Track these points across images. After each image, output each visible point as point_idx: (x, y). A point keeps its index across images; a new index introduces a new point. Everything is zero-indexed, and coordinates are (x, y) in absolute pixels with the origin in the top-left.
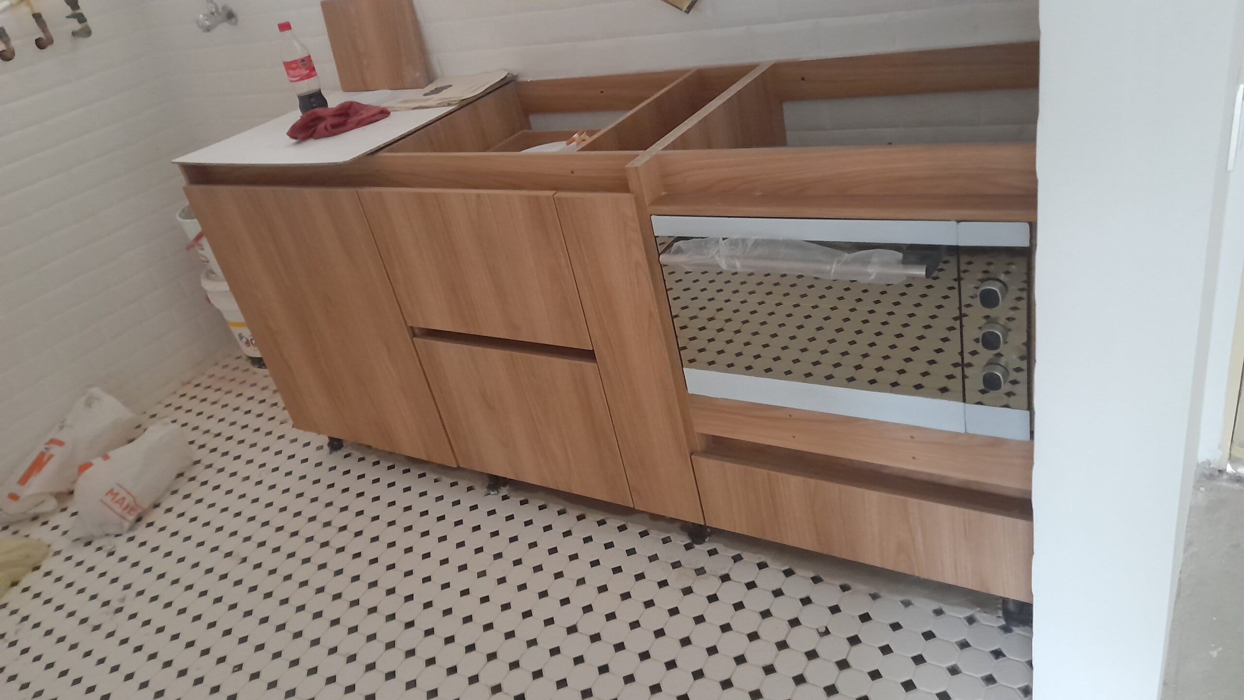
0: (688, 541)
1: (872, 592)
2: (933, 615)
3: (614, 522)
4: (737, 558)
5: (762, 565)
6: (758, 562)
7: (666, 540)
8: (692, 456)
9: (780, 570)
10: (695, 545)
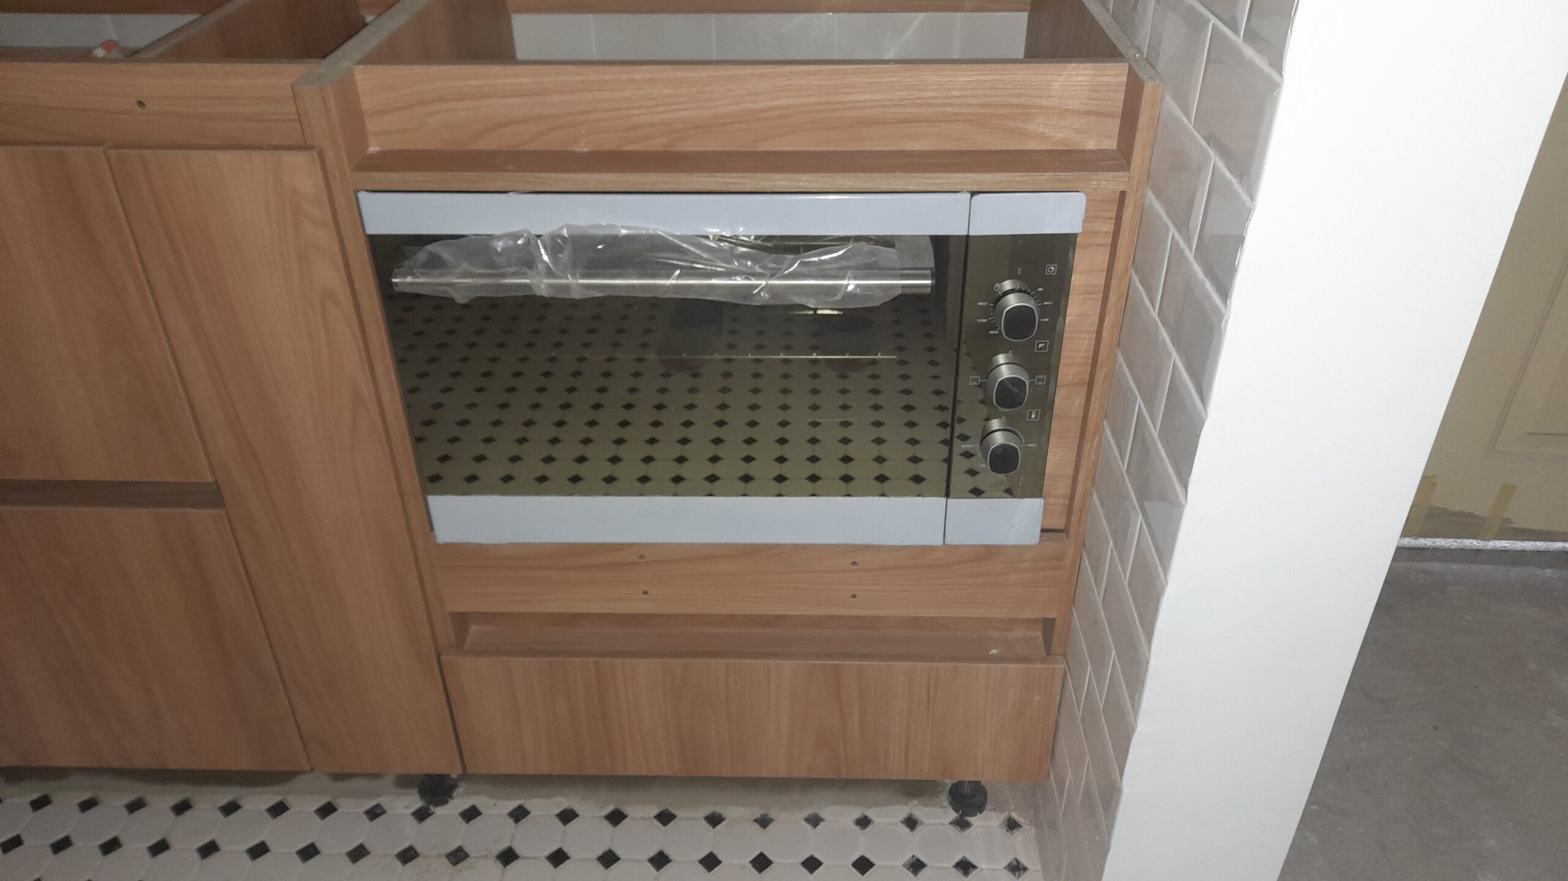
0: (418, 803)
1: (758, 815)
2: (857, 828)
3: (256, 802)
4: (519, 814)
5: (567, 816)
6: (558, 811)
7: (374, 813)
8: (443, 658)
9: (600, 817)
10: (432, 808)
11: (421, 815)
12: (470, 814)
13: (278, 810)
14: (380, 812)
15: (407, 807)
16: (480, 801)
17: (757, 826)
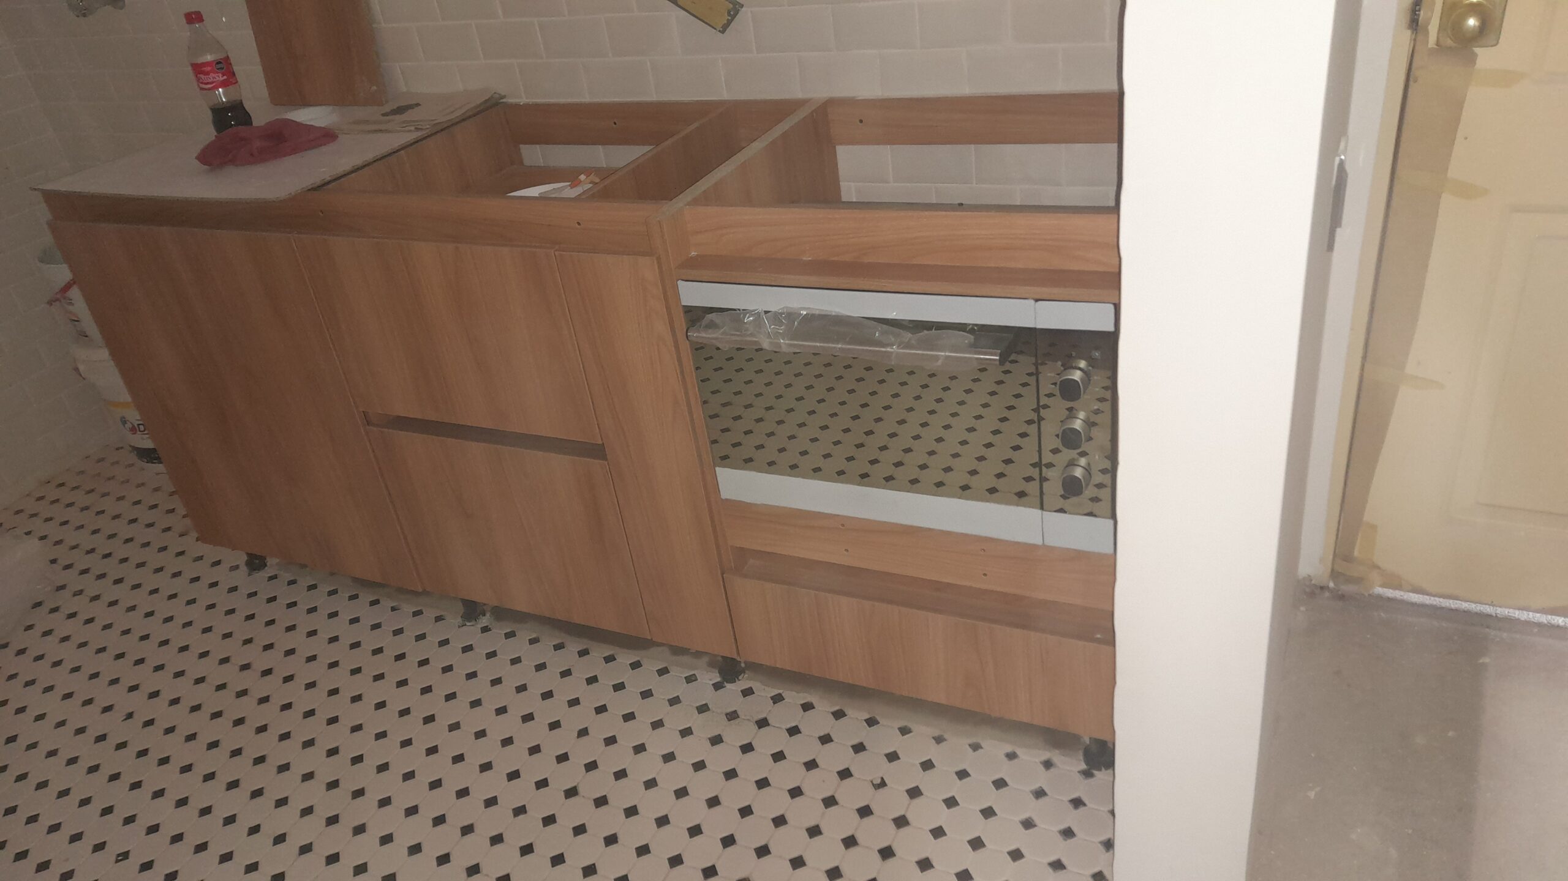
0: (718, 679)
1: (936, 734)
2: (1005, 759)
3: (625, 658)
4: (777, 699)
5: (807, 707)
6: (802, 702)
7: (690, 679)
8: (724, 575)
9: (828, 712)
10: (726, 684)
11: (717, 686)
12: (747, 692)
13: (635, 665)
14: (693, 679)
15: (711, 680)
16: (756, 685)
17: (934, 741)
